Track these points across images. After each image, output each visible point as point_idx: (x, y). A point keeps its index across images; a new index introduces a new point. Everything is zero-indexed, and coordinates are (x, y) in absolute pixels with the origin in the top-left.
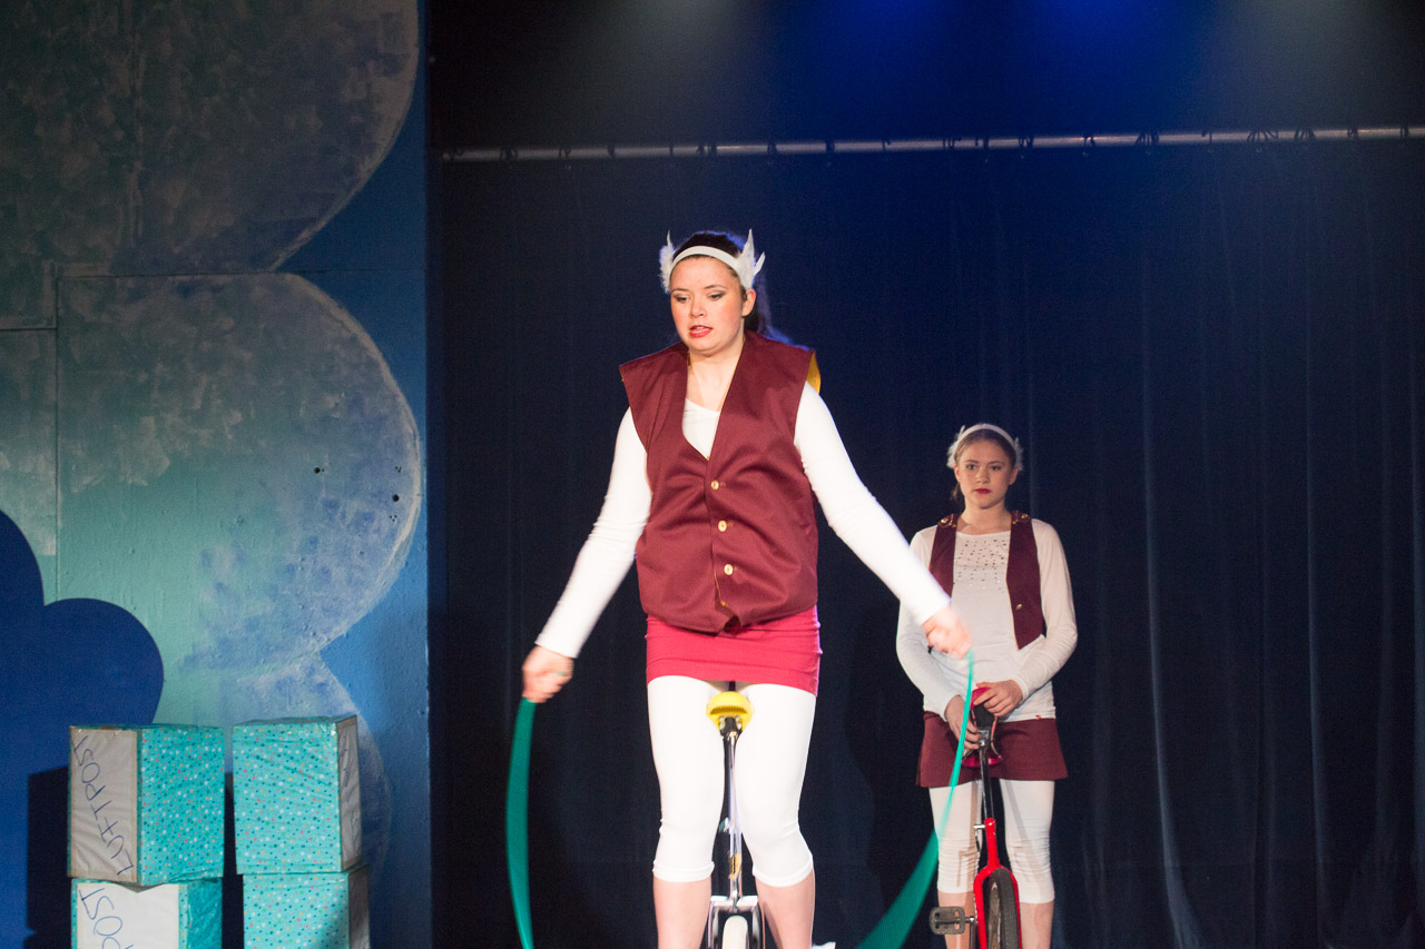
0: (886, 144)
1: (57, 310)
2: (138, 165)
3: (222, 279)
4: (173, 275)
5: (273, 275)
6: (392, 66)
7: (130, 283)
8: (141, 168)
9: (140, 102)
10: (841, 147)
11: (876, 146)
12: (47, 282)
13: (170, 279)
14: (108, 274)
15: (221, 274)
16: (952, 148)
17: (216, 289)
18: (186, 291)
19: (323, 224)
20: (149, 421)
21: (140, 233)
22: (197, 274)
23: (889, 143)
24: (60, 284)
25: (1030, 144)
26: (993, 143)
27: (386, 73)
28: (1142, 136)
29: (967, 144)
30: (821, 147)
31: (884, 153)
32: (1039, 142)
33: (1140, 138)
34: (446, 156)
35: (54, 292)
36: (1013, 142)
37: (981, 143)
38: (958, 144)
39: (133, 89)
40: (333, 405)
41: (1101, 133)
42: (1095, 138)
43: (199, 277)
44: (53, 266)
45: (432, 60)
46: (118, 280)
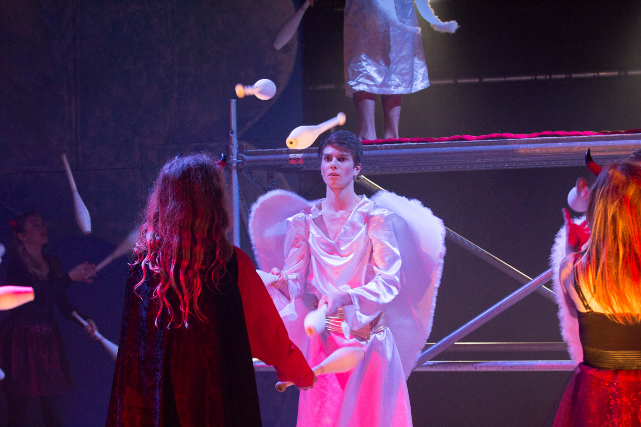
0: (506, 79)
1: (141, 159)
3: (214, 144)
4: (192, 143)
8: (177, 96)
9: (176, 68)
10: (486, 80)
11: (502, 79)
12: (137, 147)
14: (163, 143)
15: (213, 142)
16: (535, 79)
19: (257, 119)
21: (177, 125)
22: (202, 142)
23: (507, 78)
24: (143, 147)
25: (570, 77)
26: (553, 77)
27: (283, 52)
28: (620, 72)
29: (542, 77)
30: (477, 80)
31: (505, 82)
32: (574, 76)
33: (619, 73)
34: (311, 88)
35: (140, 151)
36: (562, 76)
37: (548, 77)
38: (539, 77)
39: (173, 61)
41: (602, 72)
42: (600, 74)
44: (139, 140)
45: (304, 46)
46: (167, 146)
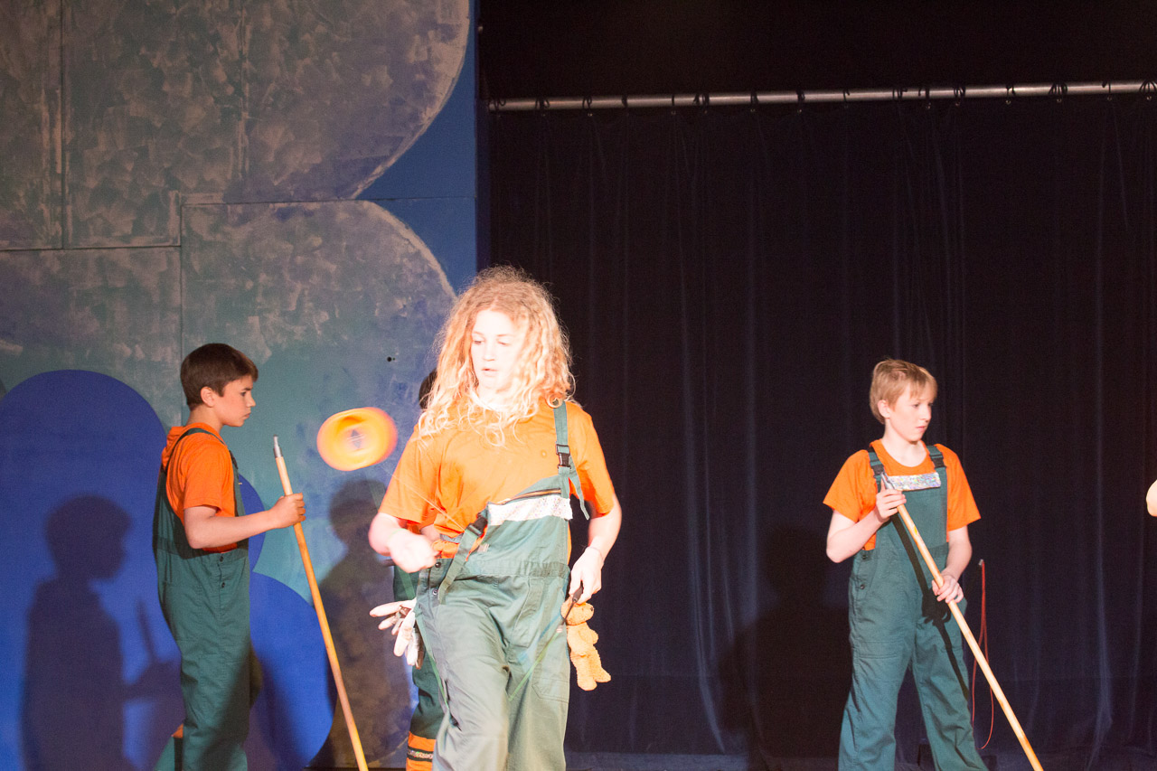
0: (846, 95)
1: (181, 231)
2: (246, 115)
3: (313, 206)
4: (272, 202)
5: (353, 203)
6: (448, 34)
7: (239, 209)
8: (248, 117)
9: (247, 65)
10: (810, 97)
11: (838, 96)
12: (173, 209)
13: (271, 205)
14: (221, 201)
15: (313, 201)
16: (900, 97)
17: (309, 214)
18: (283, 215)
19: (393, 161)
20: (255, 320)
21: (247, 168)
22: (292, 201)
23: (849, 94)
24: (184, 209)
25: (963, 95)
26: (933, 93)
27: (443, 40)
28: (1054, 87)
29: (911, 94)
30: (793, 97)
31: (845, 102)
32: (970, 92)
33: (1052, 89)
34: (492, 106)
35: (178, 217)
36: (949, 92)
37: (923, 93)
38: (905, 94)
39: (241, 52)
40: (402, 307)
42: (1016, 89)
43: (293, 204)
44: (177, 196)
46: (229, 207)
